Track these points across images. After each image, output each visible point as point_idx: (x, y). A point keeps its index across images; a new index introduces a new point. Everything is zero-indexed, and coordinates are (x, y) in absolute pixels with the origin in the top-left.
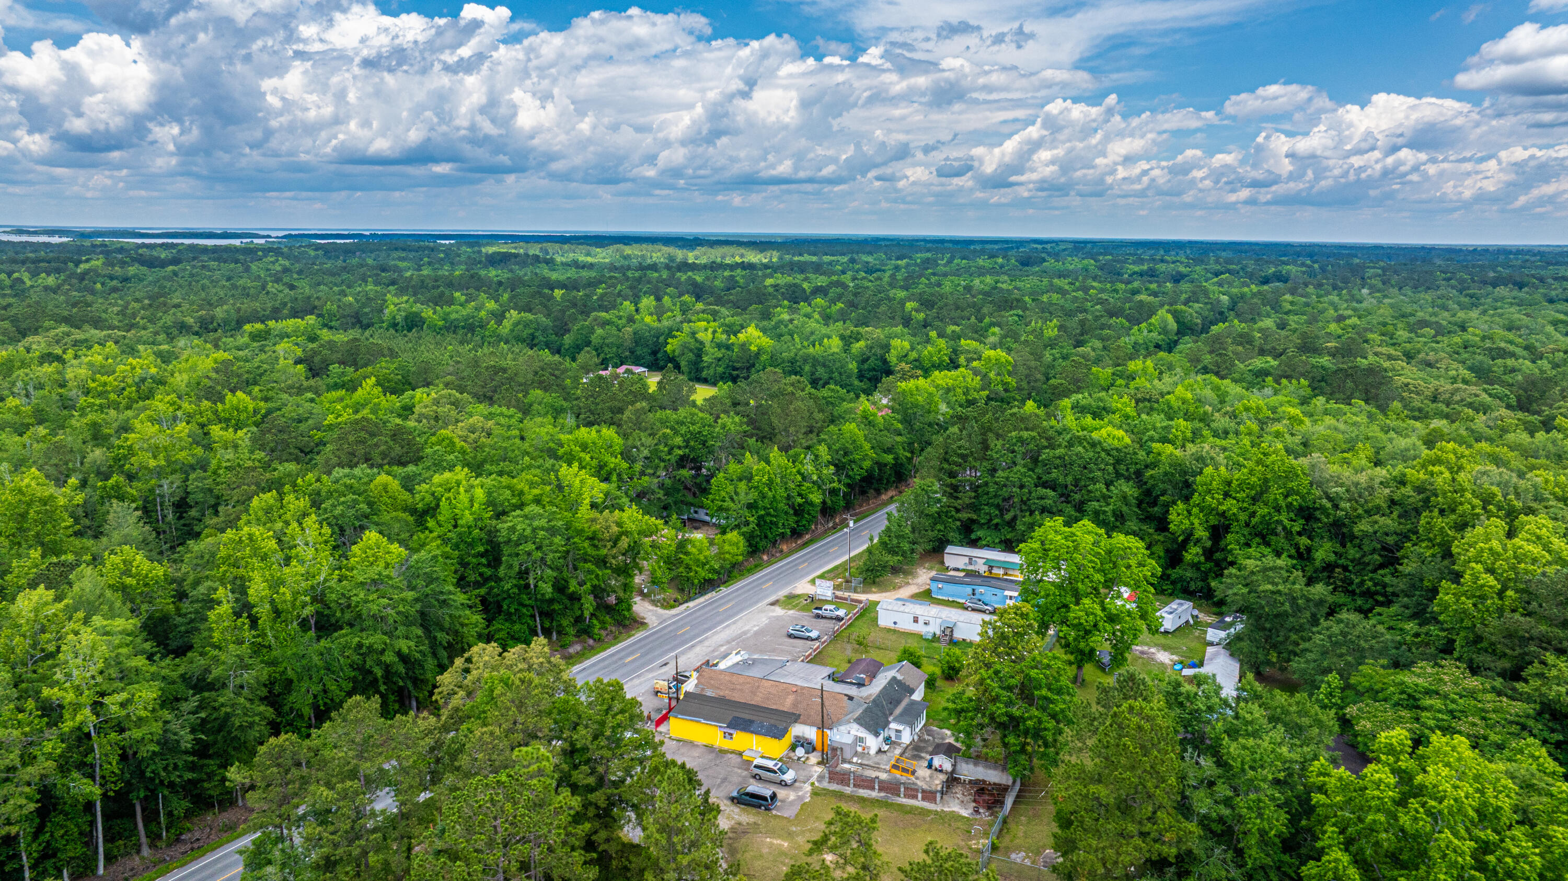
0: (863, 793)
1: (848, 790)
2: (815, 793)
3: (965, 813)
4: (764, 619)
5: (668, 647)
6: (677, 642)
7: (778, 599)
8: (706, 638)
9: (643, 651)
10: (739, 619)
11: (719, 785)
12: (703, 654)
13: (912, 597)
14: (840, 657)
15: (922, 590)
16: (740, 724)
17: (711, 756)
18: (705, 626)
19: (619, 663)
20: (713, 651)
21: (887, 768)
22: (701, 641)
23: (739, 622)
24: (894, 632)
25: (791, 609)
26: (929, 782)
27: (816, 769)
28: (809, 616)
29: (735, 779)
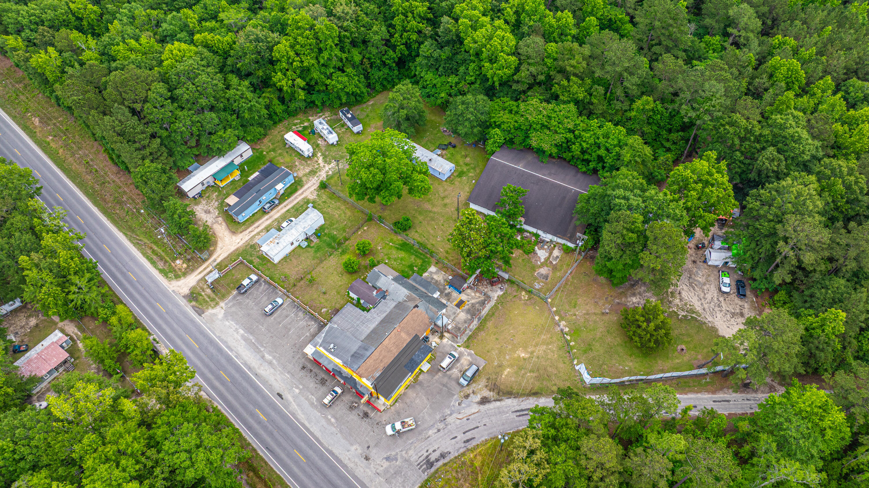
0: (473, 326)
1: (468, 332)
2: (467, 347)
3: (500, 293)
4: (227, 323)
5: (252, 391)
6: (245, 384)
7: (193, 307)
8: (245, 364)
9: (251, 407)
10: (219, 338)
11: (449, 389)
12: (272, 370)
13: (234, 233)
14: (315, 296)
15: (224, 224)
16: (412, 365)
17: (418, 387)
18: (223, 361)
19: (268, 425)
20: (270, 363)
21: (459, 310)
22: (250, 369)
23: (225, 339)
24: (286, 259)
25: (217, 304)
26: (473, 298)
27: (445, 340)
28: (235, 297)
29: (445, 380)
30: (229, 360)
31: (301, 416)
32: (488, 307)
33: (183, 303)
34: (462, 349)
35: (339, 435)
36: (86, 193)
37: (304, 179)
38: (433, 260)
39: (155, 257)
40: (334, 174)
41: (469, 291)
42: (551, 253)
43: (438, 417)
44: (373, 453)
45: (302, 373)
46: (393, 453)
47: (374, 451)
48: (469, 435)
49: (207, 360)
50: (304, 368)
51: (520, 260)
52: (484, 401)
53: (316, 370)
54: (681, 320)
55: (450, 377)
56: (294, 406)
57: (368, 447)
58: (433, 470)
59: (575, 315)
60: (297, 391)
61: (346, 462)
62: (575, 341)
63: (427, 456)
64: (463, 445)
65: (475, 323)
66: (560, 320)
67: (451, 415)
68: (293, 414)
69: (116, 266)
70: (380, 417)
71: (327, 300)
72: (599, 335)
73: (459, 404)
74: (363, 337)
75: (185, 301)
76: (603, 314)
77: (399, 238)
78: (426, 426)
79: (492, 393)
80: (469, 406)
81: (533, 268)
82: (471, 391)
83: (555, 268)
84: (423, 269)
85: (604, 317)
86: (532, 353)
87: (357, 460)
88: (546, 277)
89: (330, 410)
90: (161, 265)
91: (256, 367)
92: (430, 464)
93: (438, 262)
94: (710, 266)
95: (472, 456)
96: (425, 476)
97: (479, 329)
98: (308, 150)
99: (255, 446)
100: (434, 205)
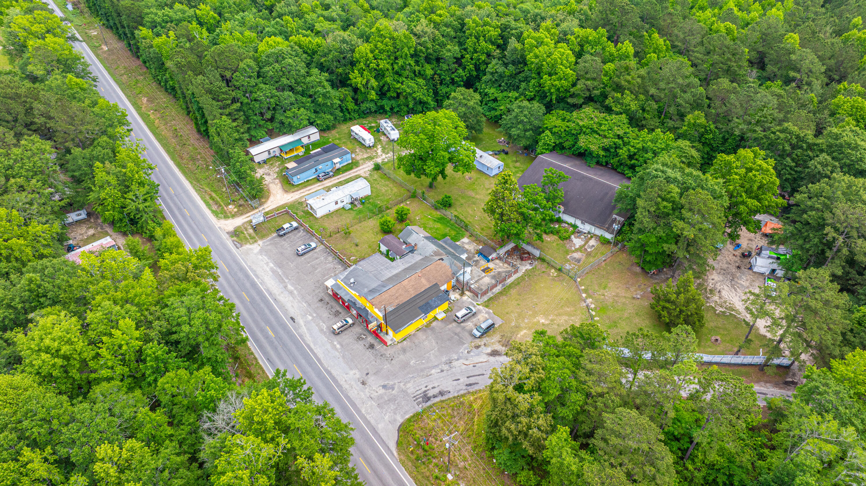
2: (487, 306)
3: (529, 267)
4: (260, 257)
5: (267, 311)
6: (262, 305)
7: (233, 241)
8: (268, 290)
9: (263, 324)
10: (250, 267)
11: (460, 338)
12: (291, 298)
13: (286, 191)
14: (348, 246)
15: (279, 185)
16: (427, 308)
17: (429, 332)
18: (248, 285)
19: (274, 340)
20: (291, 293)
21: (484, 274)
22: (271, 294)
23: (255, 268)
24: (329, 215)
25: (256, 241)
26: (500, 267)
27: (465, 298)
28: (274, 238)
29: (458, 330)
30: (254, 285)
31: (308, 338)
32: (514, 277)
33: (225, 237)
34: (481, 307)
35: (341, 359)
36: (168, 151)
37: (361, 162)
38: (468, 234)
39: (211, 202)
40: (389, 161)
41: (497, 261)
42: (587, 242)
43: (444, 359)
44: (371, 379)
45: (320, 304)
46: (391, 383)
47: (372, 378)
48: (472, 380)
49: (233, 282)
50: (321, 300)
51: (554, 244)
52: (495, 353)
53: (333, 303)
54: (718, 315)
55: (463, 328)
56: (304, 330)
57: (367, 374)
58: (429, 403)
59: (604, 295)
60: (310, 318)
61: (342, 383)
62: (599, 316)
63: (425, 391)
64: (465, 388)
65: (499, 288)
66: (587, 298)
67: (458, 359)
68: (301, 336)
69: (175, 204)
70: (386, 350)
71: (357, 251)
72: (626, 315)
73: (468, 352)
74: (384, 279)
75: (227, 236)
76: (634, 298)
77: (438, 213)
78: (430, 365)
79: (504, 348)
80: (478, 355)
81: (567, 252)
82: (483, 343)
83: (589, 254)
84: (456, 239)
85: (634, 301)
86: (552, 320)
87: (353, 383)
88: (579, 261)
89: (338, 337)
90: (215, 207)
91: (277, 293)
92: (426, 398)
93: (472, 235)
94: (755, 273)
95: (472, 398)
96: (419, 409)
97: (501, 293)
98: (370, 140)
99: (257, 356)
100: (477, 193)
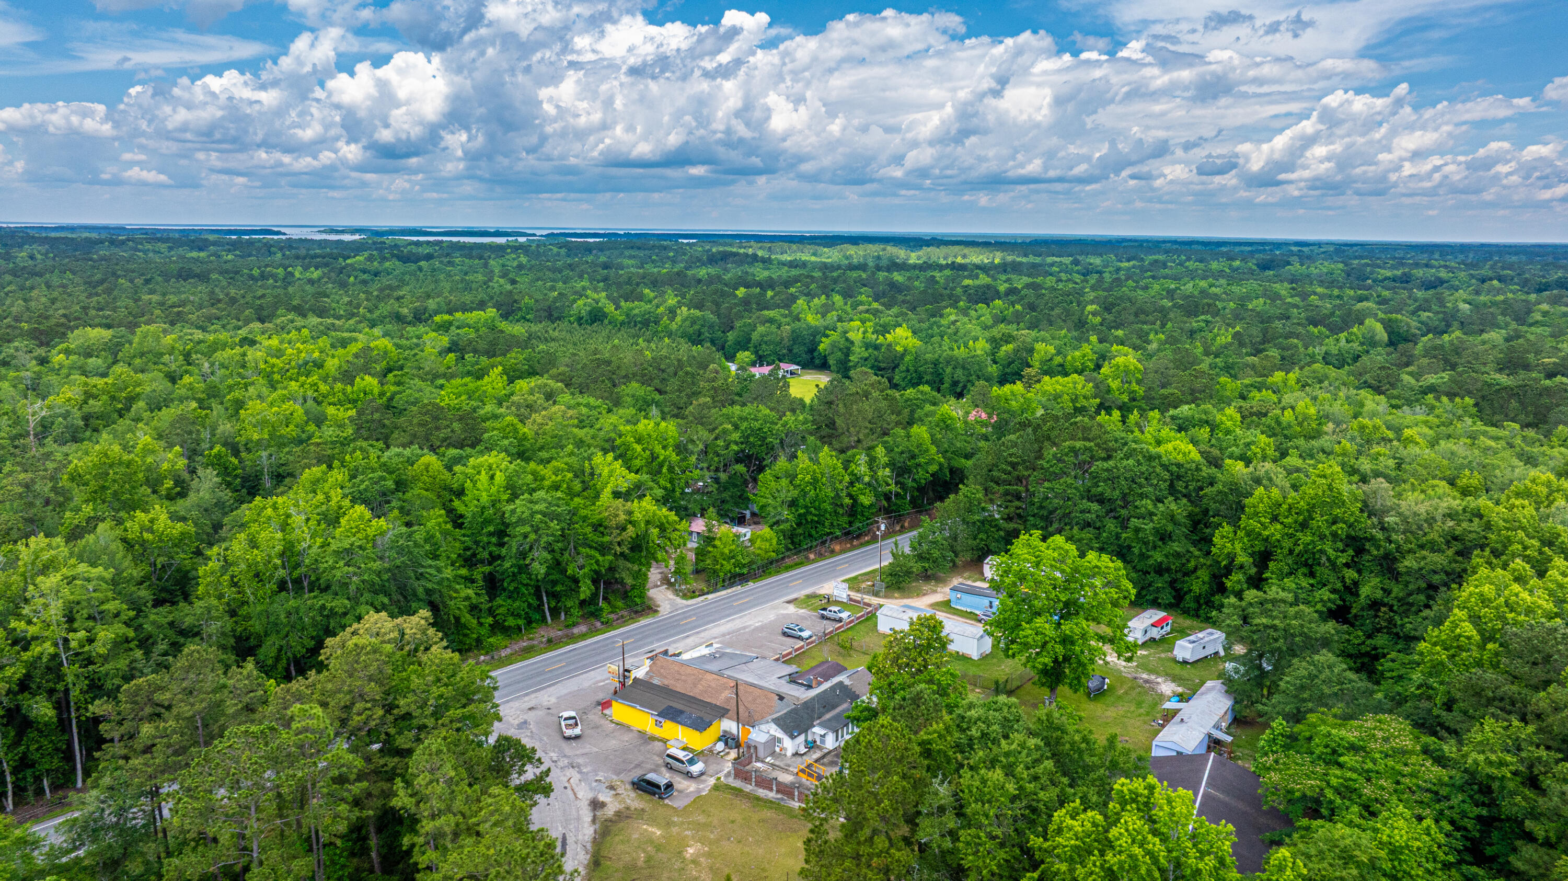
0: (762, 793)
1: (748, 788)
2: (718, 788)
4: (771, 616)
7: (797, 598)
13: (931, 605)
16: (671, 713)
17: (640, 742)
18: (711, 619)
21: (795, 770)
25: (801, 608)
27: (731, 764)
28: (816, 616)
29: (648, 766)
33: (805, 592)
34: (712, 782)
44: (537, 712)
46: (531, 727)
52: (596, 805)
55: (654, 770)
70: (595, 714)
73: (598, 781)
75: (808, 593)
79: (611, 813)
80: (592, 789)
82: (621, 792)
87: (533, 702)
97: (758, 800)
